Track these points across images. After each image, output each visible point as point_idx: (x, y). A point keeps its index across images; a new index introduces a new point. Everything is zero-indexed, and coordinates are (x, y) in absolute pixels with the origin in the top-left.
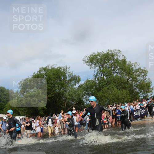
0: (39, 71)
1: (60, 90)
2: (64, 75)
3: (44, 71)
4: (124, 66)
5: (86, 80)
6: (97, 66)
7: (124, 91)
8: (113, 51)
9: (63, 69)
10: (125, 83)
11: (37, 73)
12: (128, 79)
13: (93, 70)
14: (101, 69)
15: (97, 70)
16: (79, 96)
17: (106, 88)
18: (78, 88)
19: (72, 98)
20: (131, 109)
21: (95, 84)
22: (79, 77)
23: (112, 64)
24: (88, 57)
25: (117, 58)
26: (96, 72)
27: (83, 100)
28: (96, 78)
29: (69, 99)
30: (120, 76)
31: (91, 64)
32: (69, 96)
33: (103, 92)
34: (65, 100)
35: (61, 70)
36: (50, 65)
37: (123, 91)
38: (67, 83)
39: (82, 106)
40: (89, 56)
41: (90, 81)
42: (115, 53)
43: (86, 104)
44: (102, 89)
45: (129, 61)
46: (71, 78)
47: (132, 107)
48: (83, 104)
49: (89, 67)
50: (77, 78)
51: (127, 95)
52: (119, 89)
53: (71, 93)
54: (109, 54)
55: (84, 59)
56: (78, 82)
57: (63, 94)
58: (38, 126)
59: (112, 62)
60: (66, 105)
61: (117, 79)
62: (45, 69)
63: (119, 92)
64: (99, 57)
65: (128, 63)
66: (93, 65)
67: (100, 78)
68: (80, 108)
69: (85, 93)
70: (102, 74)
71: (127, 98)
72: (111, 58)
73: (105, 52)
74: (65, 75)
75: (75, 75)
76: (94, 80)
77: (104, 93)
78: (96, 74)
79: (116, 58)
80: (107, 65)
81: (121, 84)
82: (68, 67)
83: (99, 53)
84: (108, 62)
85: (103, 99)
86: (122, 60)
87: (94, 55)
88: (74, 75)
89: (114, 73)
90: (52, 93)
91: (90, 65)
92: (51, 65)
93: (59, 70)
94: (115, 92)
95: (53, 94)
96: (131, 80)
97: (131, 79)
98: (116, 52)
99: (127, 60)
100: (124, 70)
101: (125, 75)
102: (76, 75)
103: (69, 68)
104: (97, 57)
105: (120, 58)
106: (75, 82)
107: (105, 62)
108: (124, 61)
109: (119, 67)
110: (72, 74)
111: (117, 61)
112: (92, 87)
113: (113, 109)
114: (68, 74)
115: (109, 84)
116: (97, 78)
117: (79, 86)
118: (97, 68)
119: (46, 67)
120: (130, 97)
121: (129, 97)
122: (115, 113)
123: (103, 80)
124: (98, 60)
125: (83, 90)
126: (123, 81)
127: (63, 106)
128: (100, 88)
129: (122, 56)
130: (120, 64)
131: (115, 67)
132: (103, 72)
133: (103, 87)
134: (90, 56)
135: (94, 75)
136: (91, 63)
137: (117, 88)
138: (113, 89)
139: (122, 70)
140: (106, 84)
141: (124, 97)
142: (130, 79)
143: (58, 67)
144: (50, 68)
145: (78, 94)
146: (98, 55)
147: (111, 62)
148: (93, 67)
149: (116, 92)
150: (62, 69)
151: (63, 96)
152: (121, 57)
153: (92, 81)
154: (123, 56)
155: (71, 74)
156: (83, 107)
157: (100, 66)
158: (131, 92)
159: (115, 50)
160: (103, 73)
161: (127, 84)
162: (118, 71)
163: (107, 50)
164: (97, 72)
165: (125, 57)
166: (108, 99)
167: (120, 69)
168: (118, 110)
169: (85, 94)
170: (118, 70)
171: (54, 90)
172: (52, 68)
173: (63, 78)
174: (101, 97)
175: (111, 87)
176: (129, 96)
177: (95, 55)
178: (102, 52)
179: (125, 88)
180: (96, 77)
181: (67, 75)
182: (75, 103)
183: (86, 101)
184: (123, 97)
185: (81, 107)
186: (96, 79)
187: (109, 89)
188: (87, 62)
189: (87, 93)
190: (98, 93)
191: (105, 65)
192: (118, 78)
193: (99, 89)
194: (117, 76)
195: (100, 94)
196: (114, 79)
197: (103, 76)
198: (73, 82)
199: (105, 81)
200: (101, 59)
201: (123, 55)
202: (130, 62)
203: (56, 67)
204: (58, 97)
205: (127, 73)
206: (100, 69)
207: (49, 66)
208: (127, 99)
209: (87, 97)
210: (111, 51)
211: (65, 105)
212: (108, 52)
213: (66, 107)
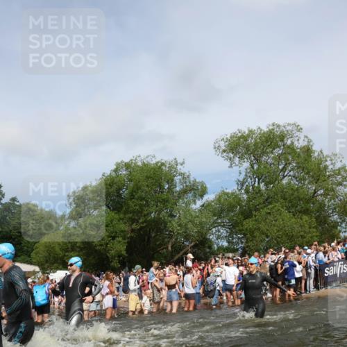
0: (116, 171)
1: (159, 214)
2: (171, 181)
3: (127, 169)
4: (306, 161)
5: (219, 191)
6: (245, 160)
7: (305, 218)
8: (284, 127)
9: (168, 166)
10: (308, 201)
11: (109, 173)
12: (315, 192)
13: (235, 168)
14: (256, 167)
15: (246, 169)
16: (202, 228)
17: (263, 212)
18: (200, 211)
19: (185, 232)
20: (319, 261)
21: (239, 202)
22: (203, 186)
23: (279, 158)
24: (227, 138)
25: (292, 143)
26: (244, 174)
27: (211, 237)
28: (242, 188)
29: (178, 233)
30: (297, 183)
31: (232, 156)
32: (179, 228)
33: (256, 220)
34: (170, 237)
35: (164, 168)
36: (139, 156)
37: (301, 219)
38: (177, 198)
39: (208, 250)
40: (229, 137)
41: (227, 194)
42: (287, 131)
43: (215, 247)
44: (254, 213)
45: (319, 150)
46: (186, 186)
47: (321, 255)
48: (210, 247)
49: (228, 163)
50: (199, 187)
51: (310, 228)
52: (294, 215)
53: (184, 221)
54: (274, 133)
55: (217, 145)
56: (202, 196)
57: (166, 223)
58: (107, 294)
59: (280, 152)
60: (172, 247)
61: (291, 192)
62: (127, 166)
63: (293, 220)
64: (251, 141)
65: (316, 154)
66: (237, 159)
67: (251, 188)
68: (201, 255)
69: (215, 222)
70: (257, 179)
71: (310, 235)
72: (277, 142)
73: (265, 129)
74: (173, 180)
75: (195, 181)
76: (238, 192)
77: (260, 223)
78: (244, 179)
79: (289, 142)
80: (269, 159)
81: (299, 204)
82: (180, 161)
83: (251, 132)
84: (272, 152)
85: (255, 237)
86: (304, 147)
87: (240, 134)
88: (192, 179)
89: (284, 177)
90: (141, 221)
91: (230, 159)
92: (143, 157)
93: (160, 167)
94: (283, 220)
95: (142, 223)
96: (321, 195)
97: (322, 191)
98: (289, 128)
99: (314, 148)
100: (306, 171)
101: (309, 183)
102: (197, 181)
103: (182, 165)
104: (246, 140)
105: (300, 144)
106: (195, 196)
107: (264, 153)
108: (308, 150)
109: (294, 165)
110: (188, 177)
111: (291, 149)
112: (231, 208)
113: (278, 260)
114: (179, 177)
115: (270, 203)
116: (244, 188)
117: (203, 206)
118: (246, 165)
119: (131, 160)
120: (318, 234)
121: (315, 232)
122: (282, 268)
123: (257, 193)
124: (247, 148)
125: (211, 214)
126: (302, 196)
127: (165, 250)
128: (251, 210)
129: (302, 138)
130: (299, 156)
131: (286, 164)
132: (258, 175)
133: (257, 210)
134: (231, 137)
135: (239, 181)
136: (233, 153)
137: (290, 212)
138: (280, 215)
139: (303, 170)
140: (264, 203)
141: (305, 232)
142: (319, 192)
143: (157, 163)
144: (139, 164)
145: (201, 223)
146: (248, 136)
147: (278, 151)
148: (237, 163)
149: (287, 220)
150: (166, 166)
151: (165, 227)
152: (301, 141)
153: (233, 194)
154: (306, 140)
155: (185, 177)
156: (209, 252)
157: (251, 161)
158: (321, 221)
159: (289, 125)
160: (258, 177)
161: (313, 204)
162: (292, 173)
163: (271, 123)
164: (246, 175)
165: (311, 141)
166: (267, 237)
167: (299, 167)
168: (288, 262)
169: (214, 224)
170: (292, 169)
171: (146, 212)
172: (144, 164)
173: (166, 187)
174: (252, 232)
175: (276, 208)
176: (315, 230)
177: (243, 137)
178: (259, 128)
179: (306, 212)
180: (242, 185)
181: (177, 179)
182: (193, 244)
183: (217, 239)
184: (302, 233)
185: (205, 254)
186: (243, 191)
187: (269, 213)
188: (224, 151)
189: (219, 221)
190: (244, 223)
191: (265, 158)
192: (292, 189)
193: (247, 214)
194: (289, 183)
195: (249, 224)
196: (282, 192)
197: (259, 183)
198: (190, 195)
199: (262, 195)
200: (256, 144)
201: (306, 137)
202: (321, 151)
203: (154, 161)
204: (153, 230)
205: (313, 177)
206: (253, 167)
207: (138, 159)
208: (311, 237)
209: (219, 231)
210: (278, 126)
211: (170, 248)
212: (273, 130)
213: (172, 252)
